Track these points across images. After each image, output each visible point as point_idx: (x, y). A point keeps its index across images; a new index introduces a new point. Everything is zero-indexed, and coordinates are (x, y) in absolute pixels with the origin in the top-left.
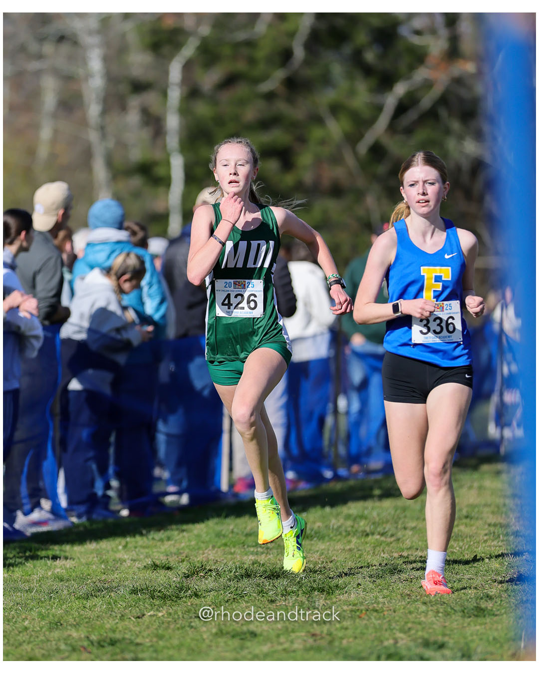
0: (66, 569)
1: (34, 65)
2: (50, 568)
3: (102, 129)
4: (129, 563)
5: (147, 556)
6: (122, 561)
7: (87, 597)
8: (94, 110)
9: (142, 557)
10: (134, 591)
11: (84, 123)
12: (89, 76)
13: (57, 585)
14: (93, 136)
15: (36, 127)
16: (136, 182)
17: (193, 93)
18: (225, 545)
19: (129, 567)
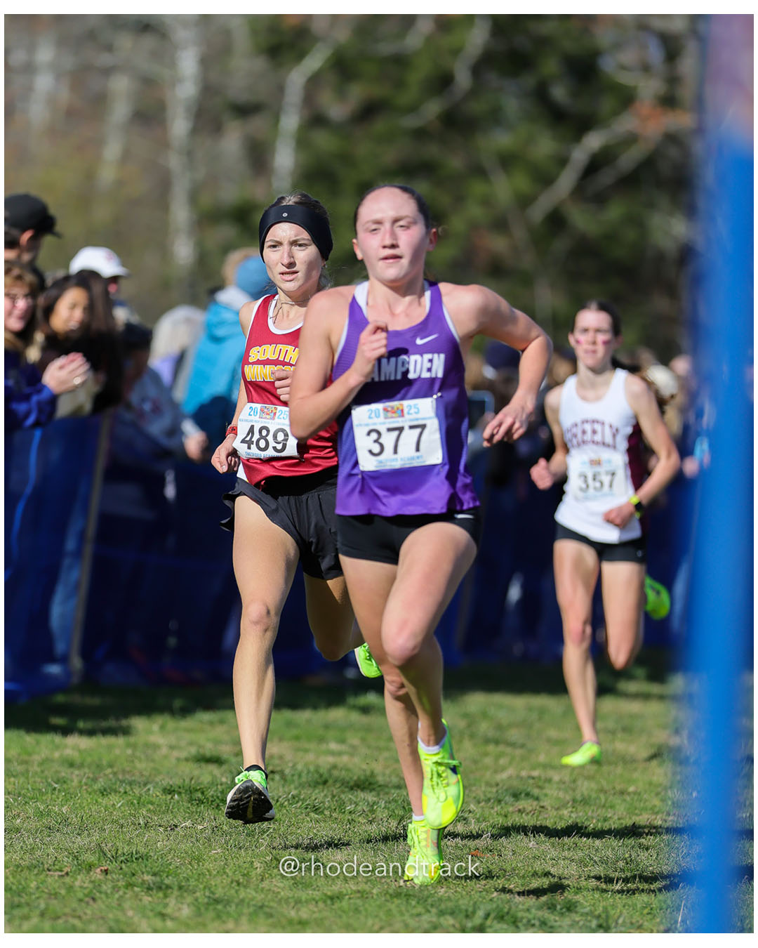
0: (80, 751)
1: (105, 59)
2: (57, 747)
3: (190, 154)
4: (164, 751)
5: (191, 744)
6: (156, 747)
7: (104, 792)
8: (179, 126)
9: (183, 743)
10: (169, 791)
11: (164, 144)
12: (176, 80)
13: (64, 772)
14: (174, 162)
15: (98, 143)
16: (227, 231)
17: (316, 120)
18: (297, 738)
19: (166, 757)
